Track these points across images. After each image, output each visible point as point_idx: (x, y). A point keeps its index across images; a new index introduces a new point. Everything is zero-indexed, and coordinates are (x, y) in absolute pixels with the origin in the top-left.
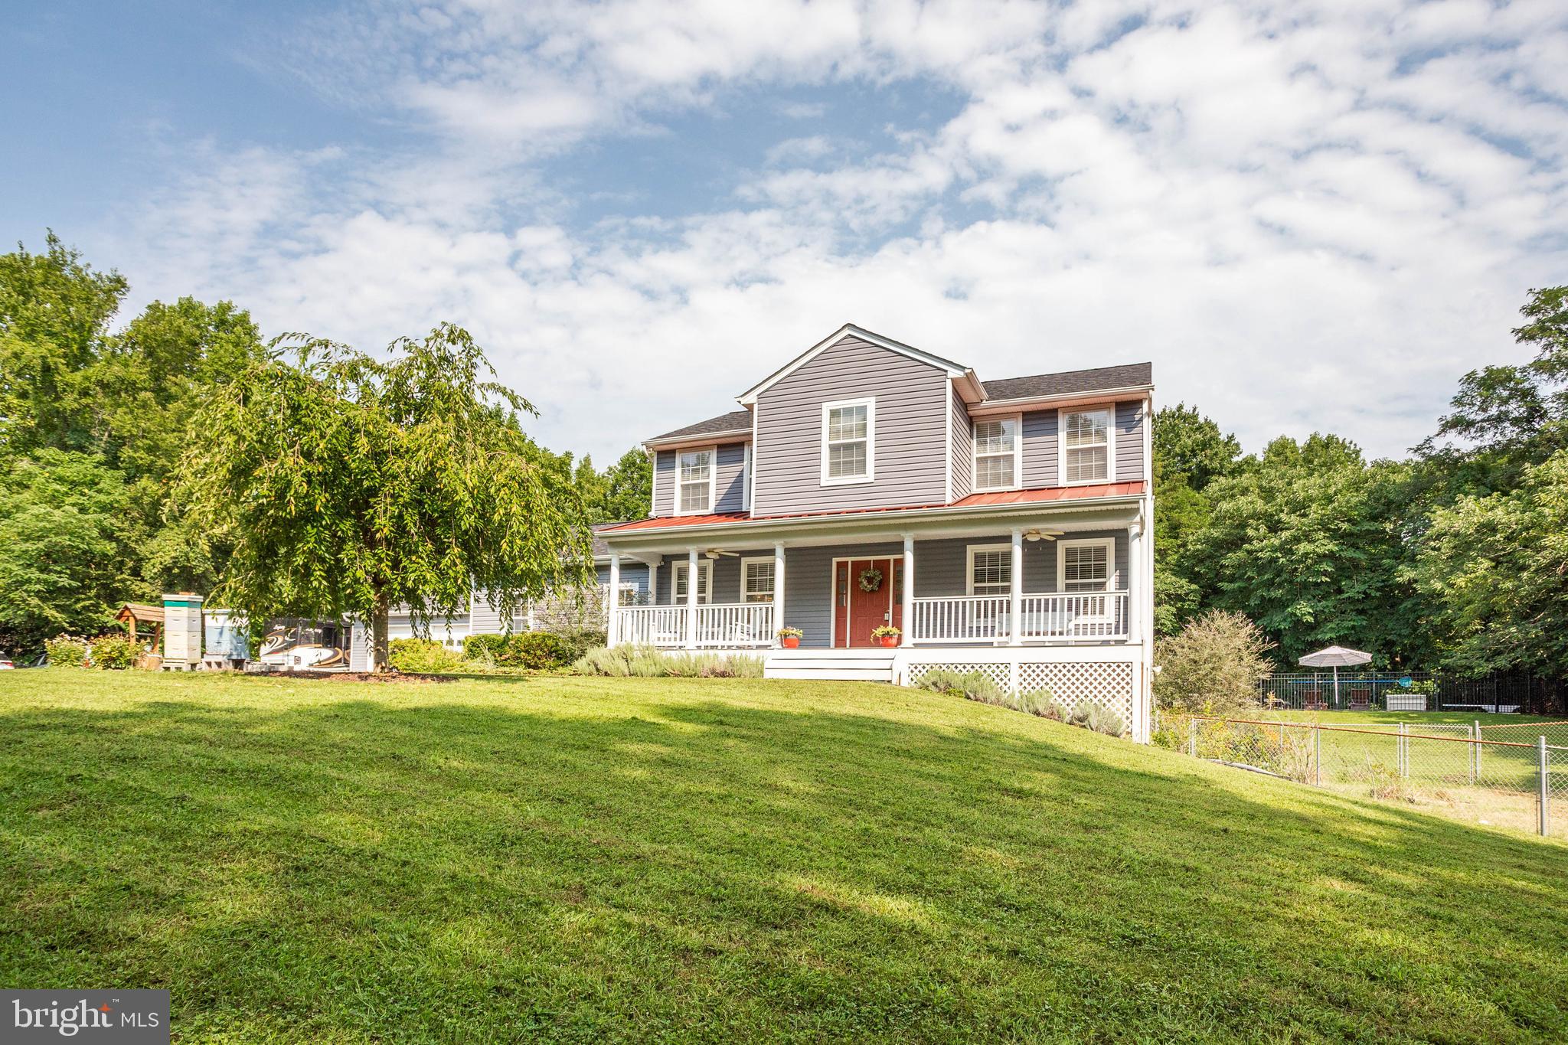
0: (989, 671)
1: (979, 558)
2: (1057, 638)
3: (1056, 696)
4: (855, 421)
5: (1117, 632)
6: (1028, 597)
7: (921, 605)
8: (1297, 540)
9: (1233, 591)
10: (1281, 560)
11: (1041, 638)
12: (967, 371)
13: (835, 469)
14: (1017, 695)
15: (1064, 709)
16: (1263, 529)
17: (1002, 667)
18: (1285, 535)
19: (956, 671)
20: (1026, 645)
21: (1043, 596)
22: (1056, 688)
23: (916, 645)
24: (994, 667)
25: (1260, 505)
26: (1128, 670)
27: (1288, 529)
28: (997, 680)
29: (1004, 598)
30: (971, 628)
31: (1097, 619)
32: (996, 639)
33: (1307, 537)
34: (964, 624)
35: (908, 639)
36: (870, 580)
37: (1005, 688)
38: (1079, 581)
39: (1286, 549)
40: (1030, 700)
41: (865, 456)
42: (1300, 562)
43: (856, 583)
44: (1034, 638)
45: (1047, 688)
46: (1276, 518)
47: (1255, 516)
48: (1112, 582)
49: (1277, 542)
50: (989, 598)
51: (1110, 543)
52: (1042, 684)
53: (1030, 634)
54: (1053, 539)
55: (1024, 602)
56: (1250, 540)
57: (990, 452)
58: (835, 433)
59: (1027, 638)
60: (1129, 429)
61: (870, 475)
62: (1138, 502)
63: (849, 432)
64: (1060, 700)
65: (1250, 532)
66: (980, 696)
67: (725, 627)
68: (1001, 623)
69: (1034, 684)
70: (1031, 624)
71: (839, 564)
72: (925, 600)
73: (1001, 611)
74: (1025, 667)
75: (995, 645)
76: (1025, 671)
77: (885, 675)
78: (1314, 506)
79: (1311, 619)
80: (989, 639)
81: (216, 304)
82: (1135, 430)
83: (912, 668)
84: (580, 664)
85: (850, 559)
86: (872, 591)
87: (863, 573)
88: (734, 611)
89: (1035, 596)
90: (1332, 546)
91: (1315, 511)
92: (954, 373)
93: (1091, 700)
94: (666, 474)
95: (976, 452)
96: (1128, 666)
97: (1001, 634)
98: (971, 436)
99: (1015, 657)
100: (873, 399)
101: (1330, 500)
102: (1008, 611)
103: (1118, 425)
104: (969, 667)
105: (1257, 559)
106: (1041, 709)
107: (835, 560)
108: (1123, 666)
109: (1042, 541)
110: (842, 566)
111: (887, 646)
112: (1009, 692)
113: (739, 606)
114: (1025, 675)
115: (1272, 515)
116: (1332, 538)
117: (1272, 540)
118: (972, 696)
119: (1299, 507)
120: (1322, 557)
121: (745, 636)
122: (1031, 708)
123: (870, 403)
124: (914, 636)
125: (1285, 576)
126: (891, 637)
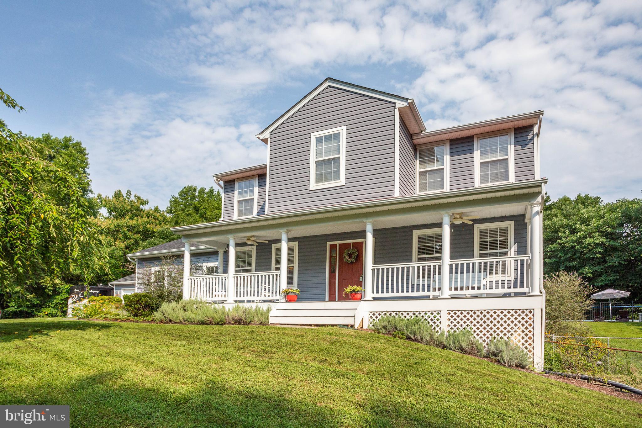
0: (426, 317)
1: (421, 239)
2: (476, 292)
3: (475, 335)
4: (333, 144)
5: (515, 287)
6: (454, 262)
7: (378, 270)
8: (585, 237)
9: (551, 263)
10: (577, 247)
11: (464, 292)
12: (409, 101)
13: (320, 178)
14: (446, 334)
15: (481, 344)
16: (567, 232)
17: (435, 314)
18: (579, 234)
19: (402, 317)
20: (452, 298)
21: (465, 261)
22: (475, 329)
23: (375, 299)
24: (429, 314)
25: (565, 221)
26: (530, 315)
27: (579, 232)
28: (431, 323)
29: (437, 263)
30: (413, 286)
31: (500, 277)
32: (431, 294)
33: (590, 235)
34: (408, 283)
35: (369, 295)
36: (350, 256)
37: (437, 329)
38: (489, 251)
39: (579, 242)
40: (455, 338)
41: (339, 167)
42: (585, 247)
43: (341, 258)
44: (459, 292)
45: (468, 329)
46: (573, 227)
47: (563, 226)
48: (512, 251)
49: (575, 238)
50: (426, 264)
51: (511, 225)
52: (465, 326)
53: (456, 289)
54: (471, 223)
55: (451, 266)
56: (560, 238)
57: (428, 168)
58: (318, 153)
59: (454, 292)
60: (523, 146)
61: (342, 180)
62: (540, 186)
63: (328, 152)
64: (478, 338)
65: (560, 234)
66: (418, 336)
67: (258, 288)
68: (434, 281)
69: (458, 326)
70: (456, 281)
71: (331, 246)
72: (380, 267)
73: (434, 273)
74: (452, 314)
75: (431, 297)
76: (452, 317)
77: (349, 322)
78: (594, 220)
79: (591, 275)
80: (426, 293)
81: (63, 137)
82: (528, 146)
83: (371, 314)
84: (157, 315)
85: (338, 243)
86: (352, 263)
87: (346, 251)
88: (267, 277)
89: (459, 262)
90: (603, 239)
91: (594, 223)
92: (400, 104)
93: (502, 338)
94: (229, 195)
95: (419, 168)
96: (530, 312)
97: (434, 290)
98: (416, 158)
99: (444, 306)
100: (344, 128)
101: (601, 217)
102: (440, 273)
103: (516, 143)
104: (411, 314)
105: (564, 247)
106: (464, 345)
107: (328, 244)
108: (527, 312)
109: (463, 224)
110: (333, 247)
111: (354, 299)
112: (440, 332)
113: (270, 273)
114: (452, 320)
115: (571, 226)
116: (602, 236)
117: (572, 237)
118: (412, 336)
119: (586, 221)
120: (598, 245)
121: (267, 294)
122: (457, 345)
123: (343, 130)
124: (373, 292)
125: (578, 254)
126: (356, 293)
